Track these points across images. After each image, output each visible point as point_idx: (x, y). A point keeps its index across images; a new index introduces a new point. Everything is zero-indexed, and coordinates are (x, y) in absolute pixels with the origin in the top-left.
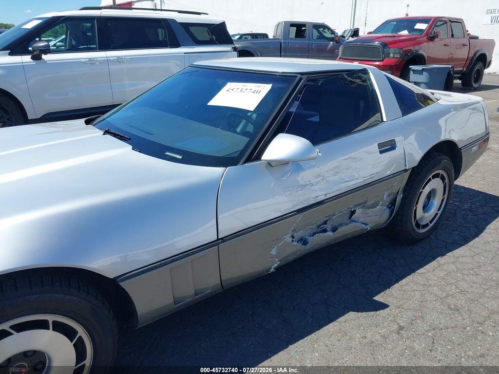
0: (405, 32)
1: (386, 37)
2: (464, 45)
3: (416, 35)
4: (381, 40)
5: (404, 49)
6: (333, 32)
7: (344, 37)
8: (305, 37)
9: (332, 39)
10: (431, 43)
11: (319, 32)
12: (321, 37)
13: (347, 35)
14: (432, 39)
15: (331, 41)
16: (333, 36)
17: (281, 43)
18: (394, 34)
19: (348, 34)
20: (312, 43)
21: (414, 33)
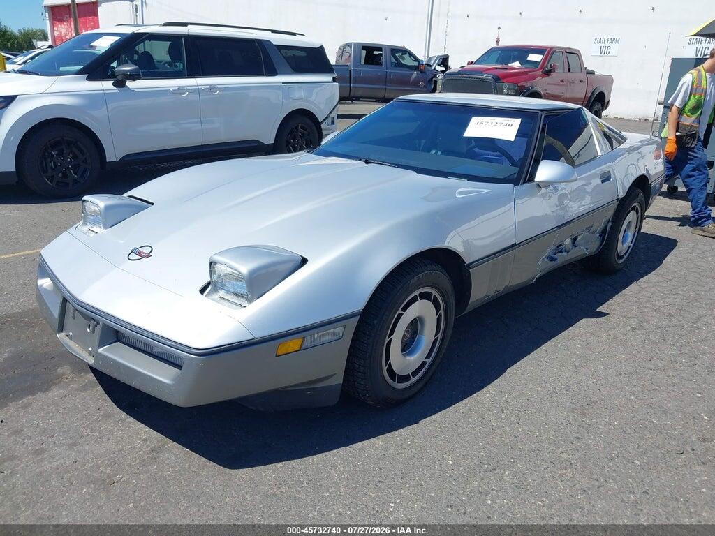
0: (517, 64)
1: (497, 68)
2: (581, 81)
3: (529, 68)
4: (491, 72)
5: (519, 85)
6: (416, 59)
7: (431, 66)
8: (381, 64)
9: (416, 68)
10: (547, 79)
11: (395, 58)
12: (399, 64)
13: (434, 64)
14: (547, 73)
15: (415, 70)
16: (416, 64)
17: (350, 71)
18: (504, 66)
19: (435, 62)
20: (391, 73)
21: (528, 65)
